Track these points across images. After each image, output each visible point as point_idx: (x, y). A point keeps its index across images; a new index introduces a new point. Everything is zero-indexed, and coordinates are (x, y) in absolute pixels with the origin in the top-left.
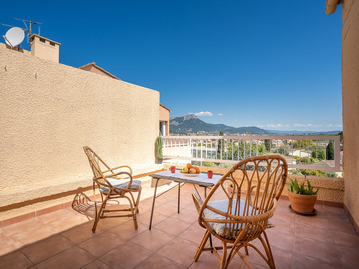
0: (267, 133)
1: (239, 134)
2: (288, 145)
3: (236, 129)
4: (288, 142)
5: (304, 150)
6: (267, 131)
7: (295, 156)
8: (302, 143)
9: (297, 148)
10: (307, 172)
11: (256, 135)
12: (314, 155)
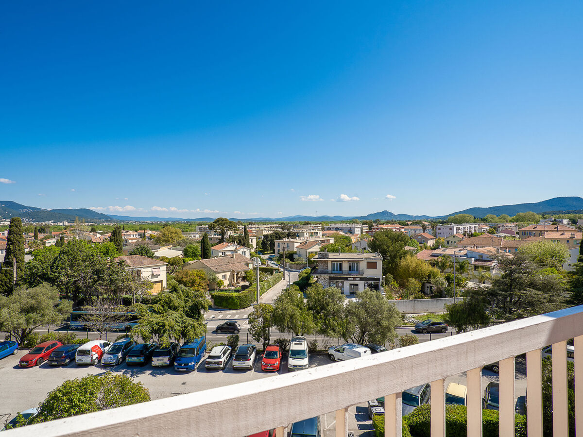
0: (110, 221)
1: (54, 222)
2: (147, 240)
3: (45, 211)
4: (147, 235)
5: (172, 246)
6: (110, 218)
7: (162, 257)
8: (168, 236)
9: (161, 243)
10: (184, 280)
11: (90, 224)
12: (186, 253)
